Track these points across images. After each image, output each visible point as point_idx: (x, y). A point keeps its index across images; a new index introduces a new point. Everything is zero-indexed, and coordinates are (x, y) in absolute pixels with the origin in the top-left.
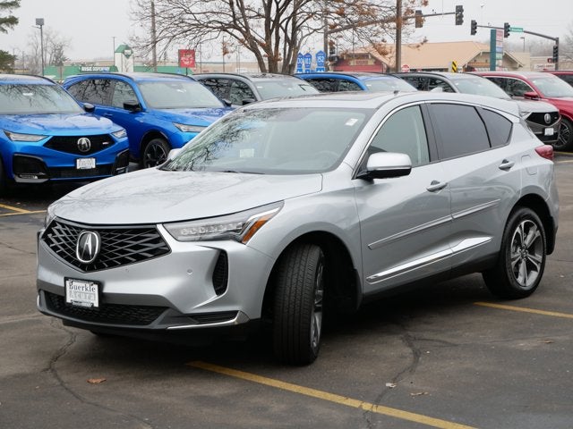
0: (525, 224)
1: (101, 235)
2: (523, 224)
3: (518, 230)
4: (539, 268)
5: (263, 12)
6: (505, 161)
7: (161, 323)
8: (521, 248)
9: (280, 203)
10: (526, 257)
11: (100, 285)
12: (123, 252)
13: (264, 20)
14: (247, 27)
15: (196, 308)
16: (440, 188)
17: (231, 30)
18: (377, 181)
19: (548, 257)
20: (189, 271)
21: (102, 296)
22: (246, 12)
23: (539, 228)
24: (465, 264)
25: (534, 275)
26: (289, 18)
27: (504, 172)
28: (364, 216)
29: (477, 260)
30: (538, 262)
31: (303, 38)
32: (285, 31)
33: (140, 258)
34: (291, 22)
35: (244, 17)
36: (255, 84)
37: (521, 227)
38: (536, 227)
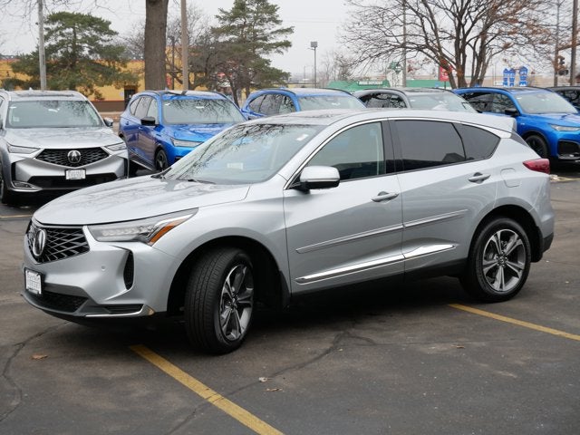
0: (502, 233)
1: (47, 233)
2: (499, 233)
3: (493, 238)
4: (520, 274)
5: (454, 33)
6: (477, 174)
7: (82, 311)
8: (499, 256)
9: (194, 210)
10: (505, 264)
11: (43, 277)
12: (59, 248)
13: (454, 40)
14: (440, 48)
15: (108, 300)
16: (390, 199)
17: (426, 50)
18: (313, 192)
19: (532, 264)
20: (103, 268)
21: (44, 285)
22: (439, 33)
23: (520, 237)
24: (421, 269)
25: (515, 281)
26: (478, 37)
27: (475, 184)
28: (290, 223)
29: (438, 265)
30: (519, 269)
31: (491, 56)
32: (474, 48)
33: (70, 254)
34: (480, 40)
35: (438, 38)
36: (409, 97)
37: (496, 235)
38: (516, 236)
